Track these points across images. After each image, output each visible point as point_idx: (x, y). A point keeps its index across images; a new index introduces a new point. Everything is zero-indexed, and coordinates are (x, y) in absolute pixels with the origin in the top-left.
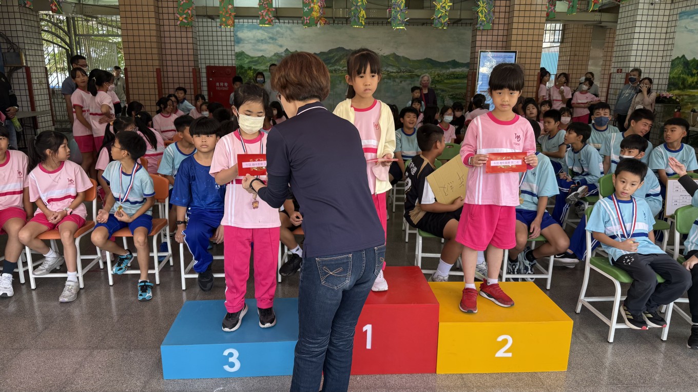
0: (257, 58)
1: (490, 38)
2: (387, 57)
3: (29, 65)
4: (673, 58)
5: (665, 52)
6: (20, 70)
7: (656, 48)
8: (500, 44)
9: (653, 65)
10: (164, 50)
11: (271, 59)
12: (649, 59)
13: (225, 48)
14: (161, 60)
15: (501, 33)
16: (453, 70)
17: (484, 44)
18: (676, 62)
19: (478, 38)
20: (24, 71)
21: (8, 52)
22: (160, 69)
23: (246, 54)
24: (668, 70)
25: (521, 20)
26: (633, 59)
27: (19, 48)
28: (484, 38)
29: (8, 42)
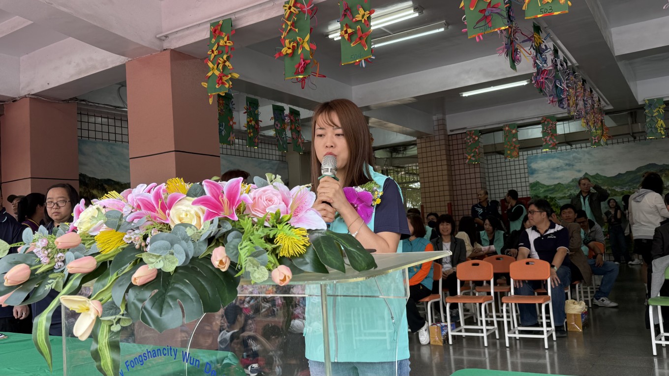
0: (553, 187)
10: (454, 187)
11: (568, 186)
13: (518, 180)
14: (452, 195)
22: (451, 203)
23: (541, 184)
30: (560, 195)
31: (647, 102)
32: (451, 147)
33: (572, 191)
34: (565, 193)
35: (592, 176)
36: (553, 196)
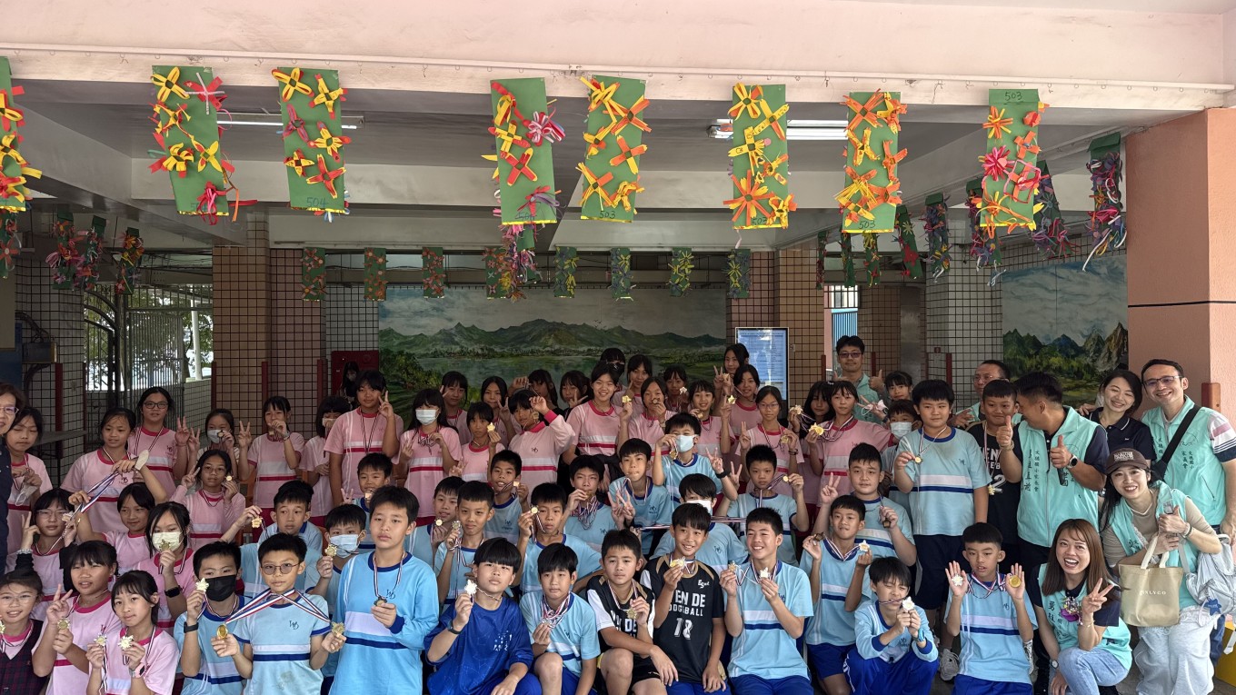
0: (412, 338)
1: (750, 309)
2: (610, 332)
3: (61, 361)
4: (1005, 332)
5: (994, 324)
6: (48, 369)
7: (981, 318)
8: (765, 317)
9: (981, 341)
10: (275, 335)
11: (434, 340)
12: (974, 334)
13: (363, 324)
14: (270, 349)
15: (765, 302)
16: (708, 349)
17: (743, 317)
18: (1009, 339)
19: (734, 309)
20: (53, 369)
21: (32, 342)
22: (267, 362)
23: (396, 333)
24: (999, 349)
25: (791, 285)
26: (951, 334)
27: (49, 337)
28: (743, 310)
29: (34, 327)
30: (422, 351)
31: (559, 250)
32: (274, 269)
33: (438, 347)
34: (428, 349)
35: (466, 329)
36: (412, 352)
